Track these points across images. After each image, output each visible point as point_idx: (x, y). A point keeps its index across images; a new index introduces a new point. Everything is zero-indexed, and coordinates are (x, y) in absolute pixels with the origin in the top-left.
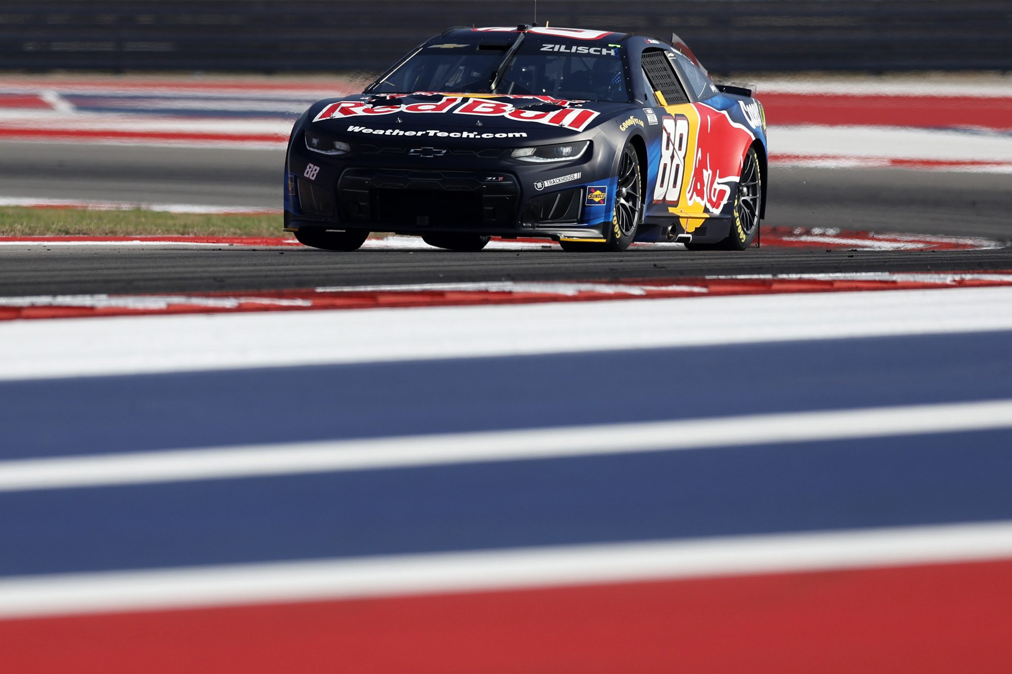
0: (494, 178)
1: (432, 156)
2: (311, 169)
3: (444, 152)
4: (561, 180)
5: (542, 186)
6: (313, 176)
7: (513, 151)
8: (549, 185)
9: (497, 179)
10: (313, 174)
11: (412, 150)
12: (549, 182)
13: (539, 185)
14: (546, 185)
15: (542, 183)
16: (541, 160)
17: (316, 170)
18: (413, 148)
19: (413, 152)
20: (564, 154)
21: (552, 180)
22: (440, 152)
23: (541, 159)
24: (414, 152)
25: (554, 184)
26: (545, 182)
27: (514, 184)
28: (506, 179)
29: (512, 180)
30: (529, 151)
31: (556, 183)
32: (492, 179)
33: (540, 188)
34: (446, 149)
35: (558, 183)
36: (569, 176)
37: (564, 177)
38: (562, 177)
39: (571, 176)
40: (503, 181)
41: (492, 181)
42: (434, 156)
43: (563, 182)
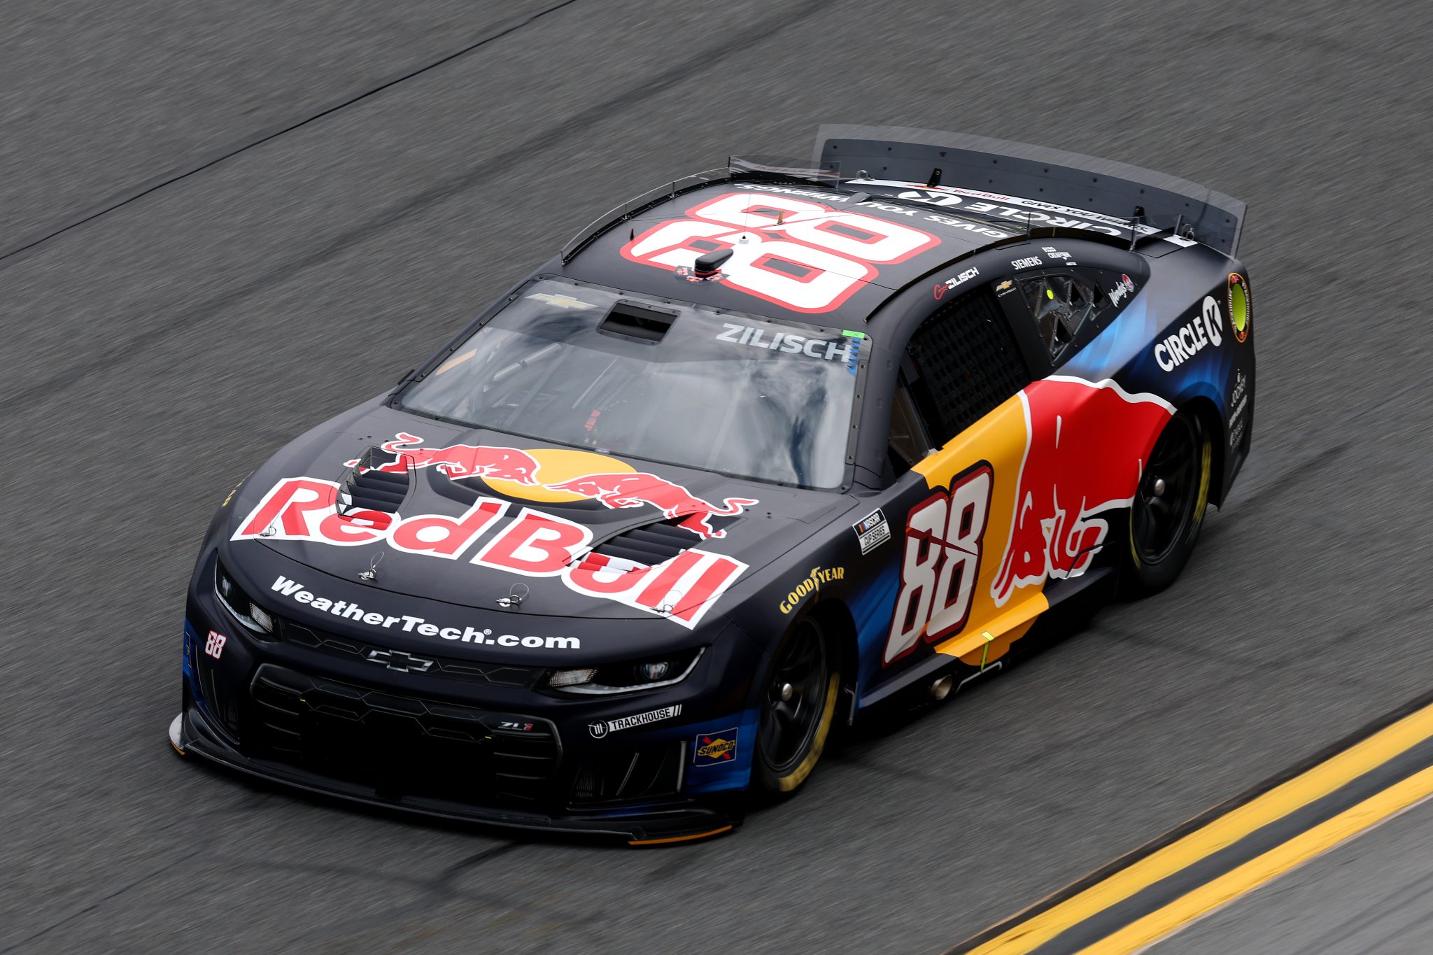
0: (516, 725)
1: (407, 671)
2: (214, 641)
3: (428, 664)
4: (641, 719)
5: (604, 730)
7: (553, 674)
8: (618, 728)
9: (521, 726)
10: (218, 649)
11: (374, 653)
12: (617, 724)
13: (598, 728)
14: (612, 729)
15: (603, 725)
16: (606, 691)
17: (220, 642)
18: (376, 650)
19: (376, 658)
20: (652, 677)
21: (624, 720)
22: (421, 665)
23: (606, 688)
24: (378, 657)
25: (628, 726)
26: (610, 723)
27: (552, 737)
28: (538, 727)
29: (549, 730)
30: (583, 675)
31: (632, 726)
32: (511, 726)
33: (599, 735)
34: (430, 660)
35: (637, 724)
36: (659, 711)
37: (647, 714)
38: (644, 715)
39: (662, 712)
40: (533, 730)
41: (511, 730)
42: (409, 670)
43: (646, 722)
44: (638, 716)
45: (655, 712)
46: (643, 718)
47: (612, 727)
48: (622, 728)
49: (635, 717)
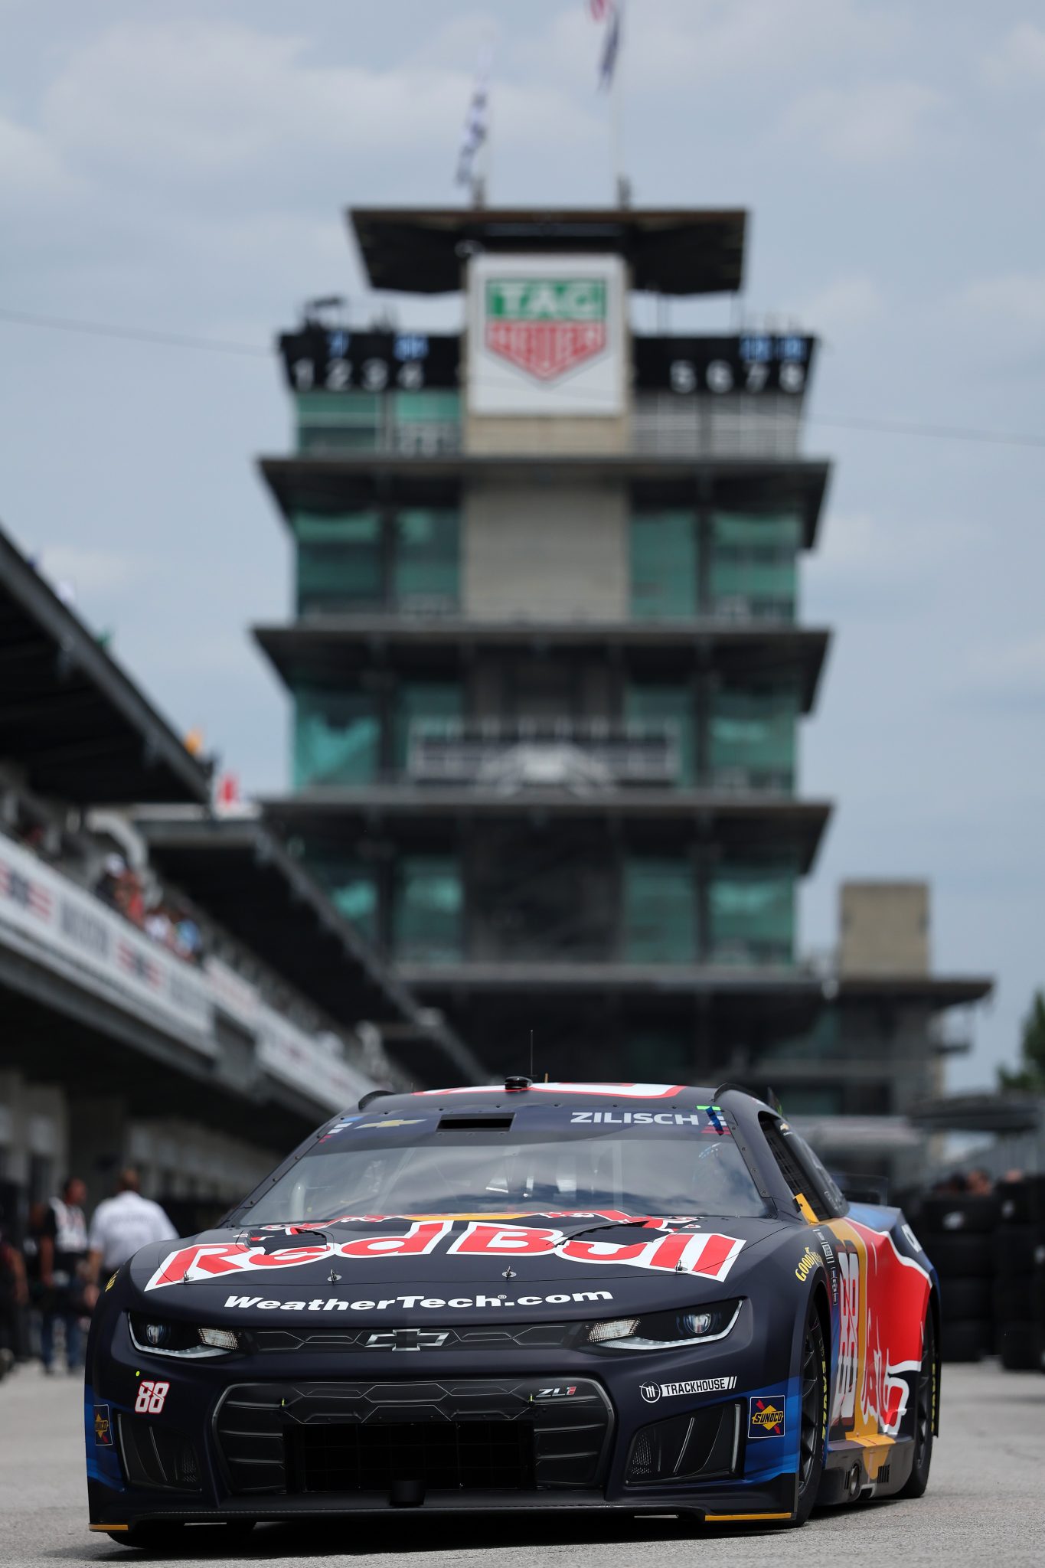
0: (557, 1391)
1: (418, 1349)
2: (149, 1393)
3: (443, 1337)
4: (695, 1387)
5: (657, 1393)
6: (156, 1405)
7: (591, 1328)
8: (671, 1394)
9: (562, 1389)
10: (157, 1402)
11: (373, 1338)
12: (670, 1388)
13: (650, 1391)
14: (665, 1394)
15: (656, 1388)
16: (651, 1345)
17: (160, 1391)
18: (375, 1335)
19: (376, 1342)
20: (696, 1330)
21: (677, 1384)
22: (434, 1339)
23: (651, 1342)
24: (379, 1342)
25: (682, 1393)
26: (663, 1386)
27: (600, 1400)
28: (583, 1389)
29: (595, 1392)
30: (625, 1327)
31: (686, 1393)
32: (551, 1393)
33: (651, 1399)
34: (446, 1332)
35: (691, 1392)
36: (714, 1380)
37: (702, 1381)
38: (698, 1382)
39: (717, 1382)
40: (577, 1394)
41: (552, 1397)
42: (421, 1347)
43: (700, 1391)
44: (692, 1382)
45: (710, 1380)
46: (698, 1387)
47: (666, 1391)
48: (675, 1394)
49: (689, 1383)
